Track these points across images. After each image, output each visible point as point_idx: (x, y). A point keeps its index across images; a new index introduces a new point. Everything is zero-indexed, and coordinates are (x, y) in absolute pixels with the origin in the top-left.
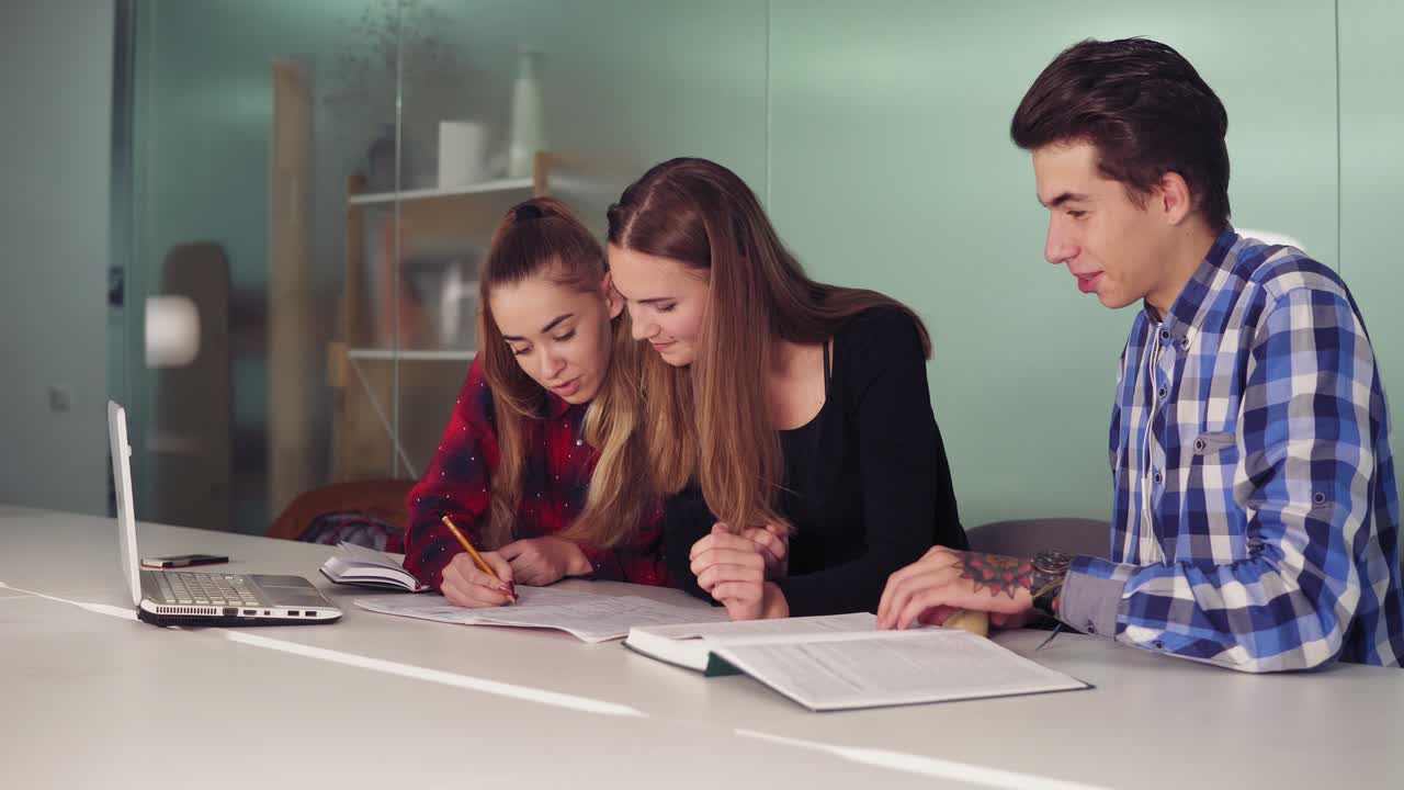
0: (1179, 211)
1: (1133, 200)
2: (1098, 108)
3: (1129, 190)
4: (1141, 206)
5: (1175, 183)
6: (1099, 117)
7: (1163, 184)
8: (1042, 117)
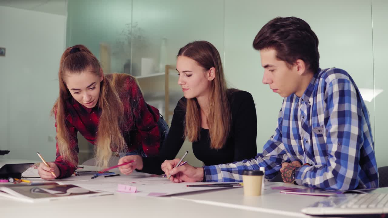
0: (302, 71)
1: (288, 66)
2: (276, 39)
3: (286, 64)
4: (290, 69)
5: (301, 63)
6: (276, 42)
7: (297, 63)
8: (260, 41)
